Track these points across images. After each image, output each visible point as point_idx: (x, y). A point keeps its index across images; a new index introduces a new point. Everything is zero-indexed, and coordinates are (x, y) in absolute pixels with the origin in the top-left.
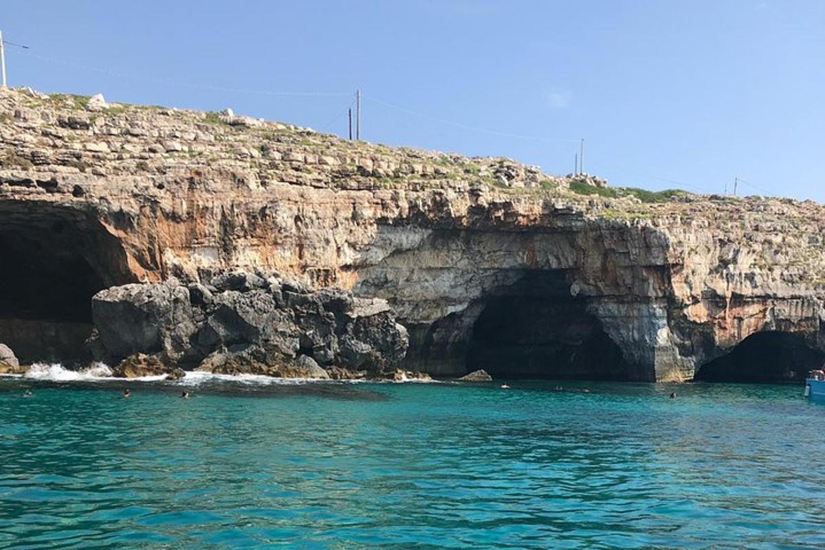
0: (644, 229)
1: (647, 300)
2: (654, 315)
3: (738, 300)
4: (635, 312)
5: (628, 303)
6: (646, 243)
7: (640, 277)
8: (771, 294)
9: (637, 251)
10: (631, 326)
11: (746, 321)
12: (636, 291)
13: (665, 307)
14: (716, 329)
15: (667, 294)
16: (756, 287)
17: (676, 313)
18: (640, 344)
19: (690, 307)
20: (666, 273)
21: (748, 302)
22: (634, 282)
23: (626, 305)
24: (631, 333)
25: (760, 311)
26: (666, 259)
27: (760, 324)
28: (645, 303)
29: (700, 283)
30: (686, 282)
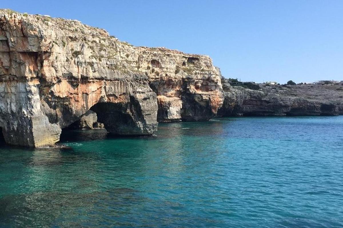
0: (20, 22)
1: (24, 79)
2: (30, 92)
3: (85, 80)
4: (13, 90)
5: (5, 81)
6: (23, 33)
7: (18, 61)
8: (104, 77)
9: (15, 39)
10: (9, 101)
11: (90, 96)
12: (13, 72)
13: (38, 85)
14: (72, 101)
15: (40, 75)
16: (95, 72)
17: (45, 90)
18: (18, 115)
19: (55, 86)
20: (39, 58)
21: (91, 82)
22: (11, 65)
23: (4, 83)
24: (9, 106)
25: (98, 89)
26: (40, 47)
27: (99, 98)
28: (22, 82)
29: (61, 67)
30: (53, 66)
